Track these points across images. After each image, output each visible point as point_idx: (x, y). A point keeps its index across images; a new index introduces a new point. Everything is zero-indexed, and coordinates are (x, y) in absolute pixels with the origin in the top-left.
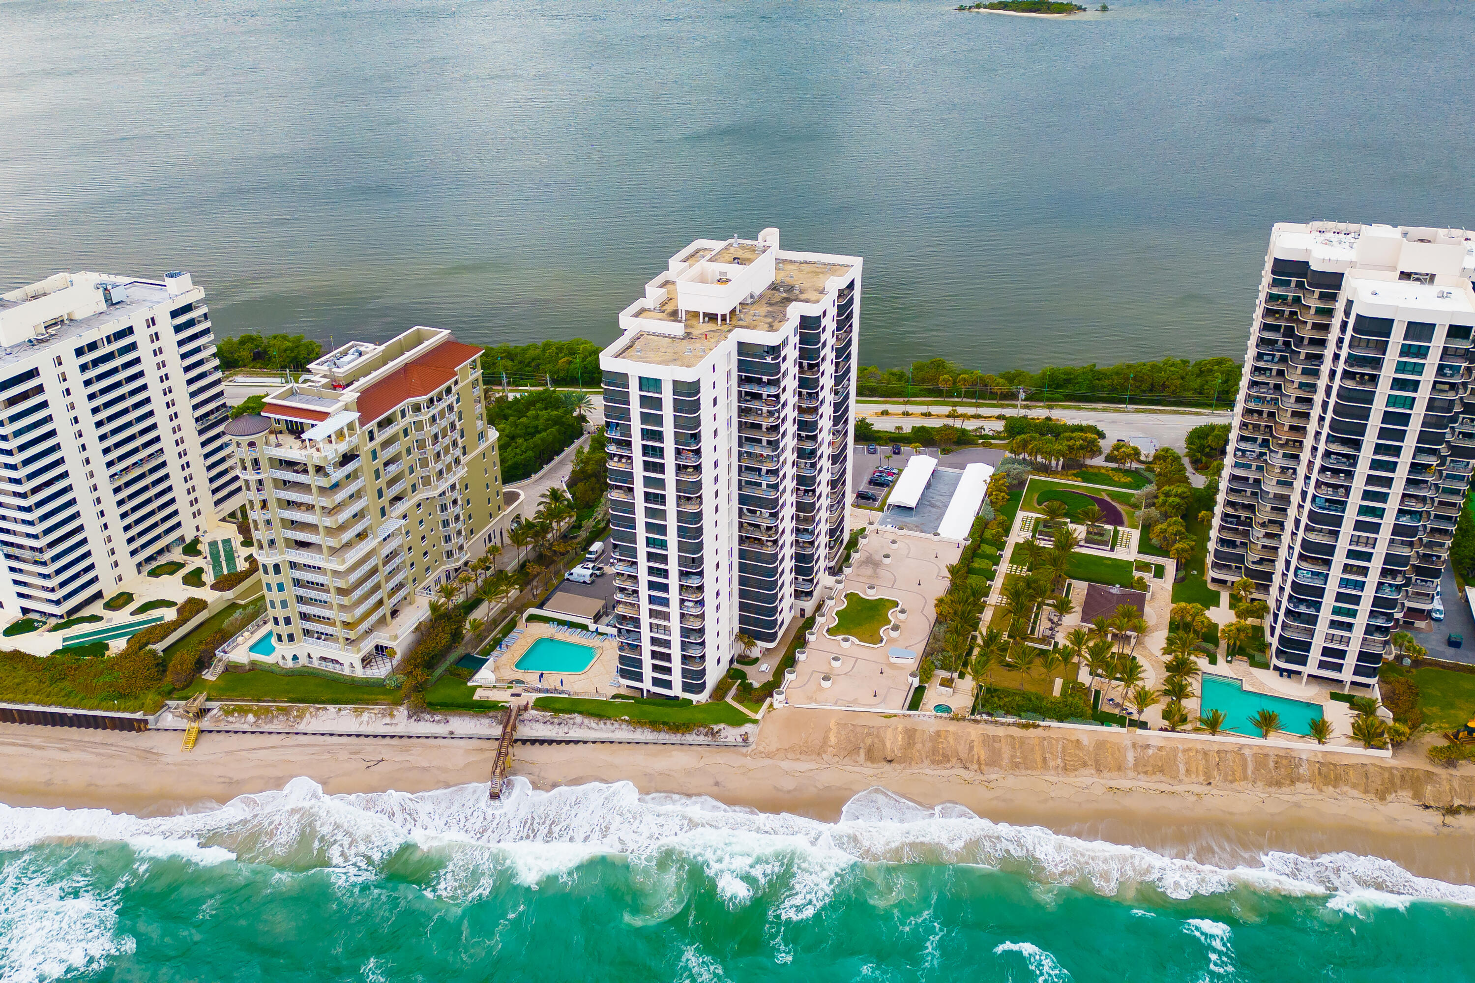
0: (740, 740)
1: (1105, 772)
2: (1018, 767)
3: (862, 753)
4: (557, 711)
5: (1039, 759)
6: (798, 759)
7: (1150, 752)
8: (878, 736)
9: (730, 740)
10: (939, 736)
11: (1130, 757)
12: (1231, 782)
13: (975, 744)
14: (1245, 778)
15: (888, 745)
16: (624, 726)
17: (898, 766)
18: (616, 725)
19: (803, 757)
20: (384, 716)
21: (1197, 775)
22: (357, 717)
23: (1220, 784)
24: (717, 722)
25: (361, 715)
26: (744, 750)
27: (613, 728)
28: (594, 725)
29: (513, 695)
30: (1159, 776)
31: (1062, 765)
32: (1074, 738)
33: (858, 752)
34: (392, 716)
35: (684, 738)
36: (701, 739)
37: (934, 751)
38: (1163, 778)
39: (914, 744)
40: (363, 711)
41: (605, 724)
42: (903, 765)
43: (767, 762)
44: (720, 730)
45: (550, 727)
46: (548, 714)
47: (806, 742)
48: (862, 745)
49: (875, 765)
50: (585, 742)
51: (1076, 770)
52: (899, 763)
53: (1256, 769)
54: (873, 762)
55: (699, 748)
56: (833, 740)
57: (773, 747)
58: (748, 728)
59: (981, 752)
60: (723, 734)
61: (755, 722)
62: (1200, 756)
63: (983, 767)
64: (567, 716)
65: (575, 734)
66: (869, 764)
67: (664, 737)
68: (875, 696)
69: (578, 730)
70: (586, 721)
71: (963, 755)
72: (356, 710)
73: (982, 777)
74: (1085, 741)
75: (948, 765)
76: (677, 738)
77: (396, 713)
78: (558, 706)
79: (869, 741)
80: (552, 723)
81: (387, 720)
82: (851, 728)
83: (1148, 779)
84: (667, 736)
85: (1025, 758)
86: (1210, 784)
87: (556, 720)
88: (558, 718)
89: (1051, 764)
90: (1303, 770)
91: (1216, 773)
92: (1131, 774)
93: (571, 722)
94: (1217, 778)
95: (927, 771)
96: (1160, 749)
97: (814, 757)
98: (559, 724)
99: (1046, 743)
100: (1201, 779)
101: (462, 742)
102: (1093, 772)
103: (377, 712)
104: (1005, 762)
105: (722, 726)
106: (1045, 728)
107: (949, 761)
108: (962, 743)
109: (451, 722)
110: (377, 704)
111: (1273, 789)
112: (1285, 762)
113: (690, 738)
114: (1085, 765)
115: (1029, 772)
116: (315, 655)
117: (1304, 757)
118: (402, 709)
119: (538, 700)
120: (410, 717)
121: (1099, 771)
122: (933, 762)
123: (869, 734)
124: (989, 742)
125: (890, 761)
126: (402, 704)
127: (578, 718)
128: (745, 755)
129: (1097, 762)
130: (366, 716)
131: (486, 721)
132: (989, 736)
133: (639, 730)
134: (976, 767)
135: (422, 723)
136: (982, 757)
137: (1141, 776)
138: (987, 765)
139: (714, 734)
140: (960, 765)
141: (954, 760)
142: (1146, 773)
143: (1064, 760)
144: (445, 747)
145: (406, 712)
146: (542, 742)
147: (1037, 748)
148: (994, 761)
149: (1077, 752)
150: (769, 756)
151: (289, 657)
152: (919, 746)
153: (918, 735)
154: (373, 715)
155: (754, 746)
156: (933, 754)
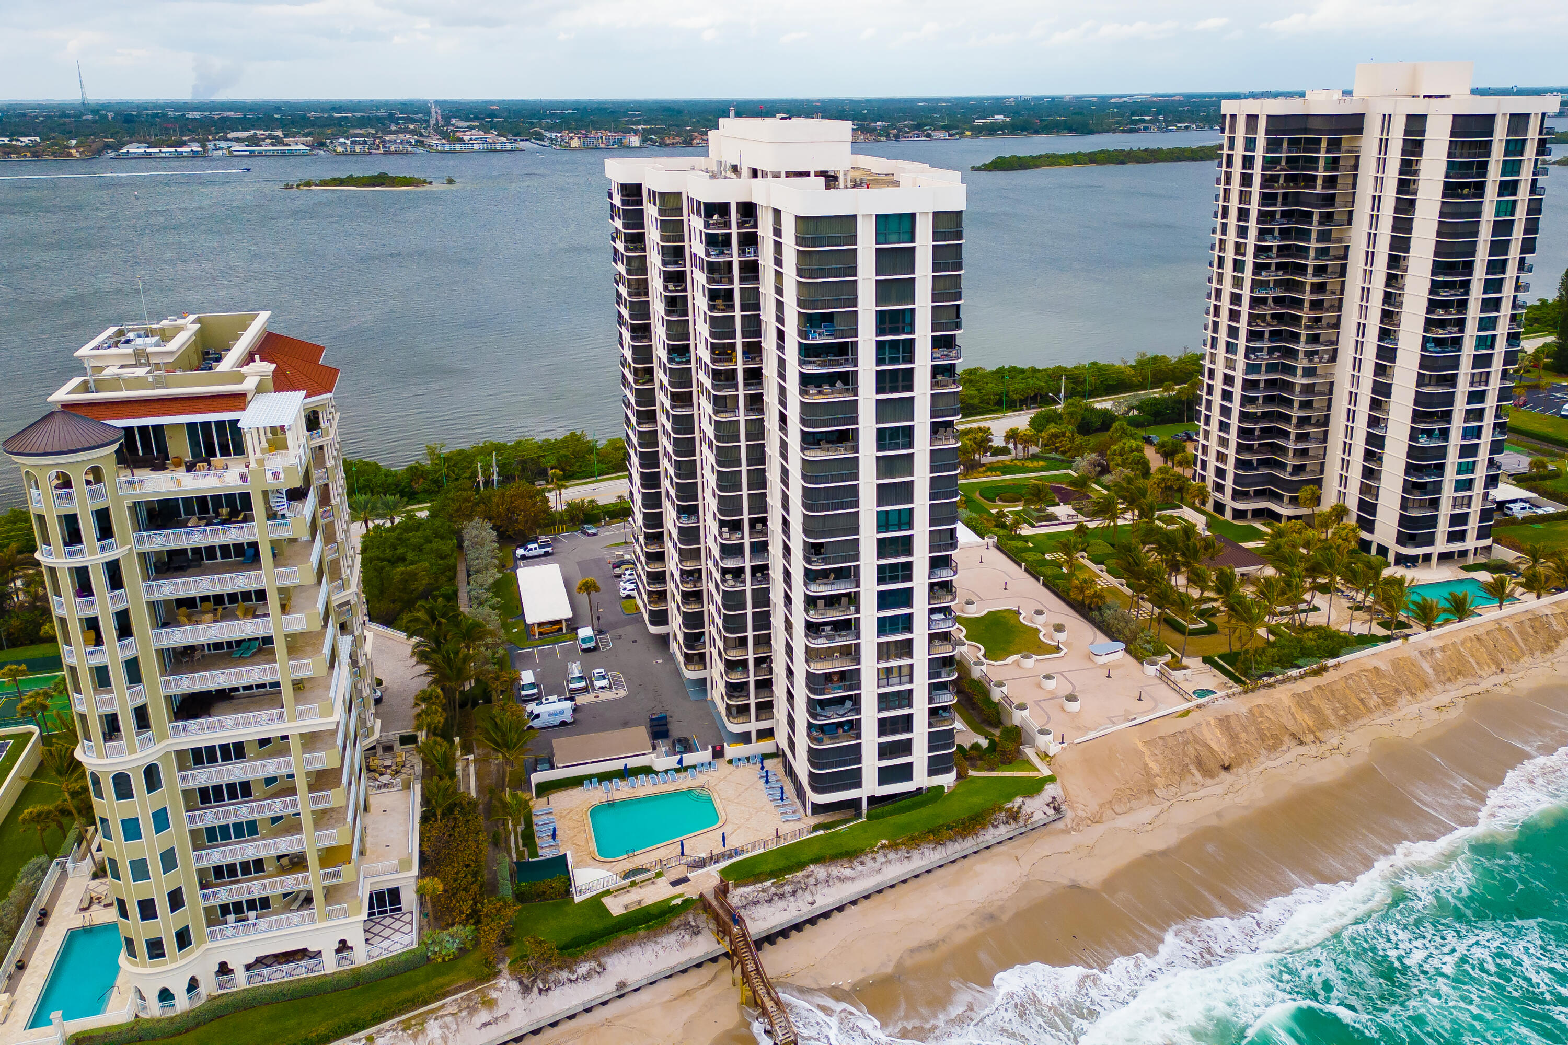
0: (1051, 811)
1: (1419, 694)
2: (1347, 721)
3: (1192, 768)
4: (776, 874)
5: (1358, 704)
6: (1131, 809)
7: (1438, 655)
8: (1196, 740)
9: (1038, 817)
10: (1254, 715)
11: (1426, 666)
12: (1518, 660)
13: (1293, 709)
14: (1523, 654)
15: (1215, 747)
16: (892, 855)
17: (1240, 771)
18: (880, 858)
19: (1134, 804)
20: (472, 1011)
21: (1489, 667)
22: (415, 1037)
23: (1513, 667)
24: (1010, 797)
25: (423, 1031)
26: (1060, 825)
27: (876, 865)
28: (848, 872)
29: (675, 884)
30: (1462, 681)
31: (1380, 701)
32: (1370, 667)
33: (1189, 771)
34: (490, 1004)
35: (980, 840)
36: (1003, 831)
37: (1262, 737)
38: (1466, 680)
39: (1237, 737)
40: (422, 1020)
41: (862, 863)
42: (1244, 766)
43: (1099, 829)
44: (1020, 807)
45: (781, 904)
46: (769, 883)
47: (1127, 782)
48: (1187, 760)
49: (1217, 780)
50: (840, 909)
51: (1395, 701)
52: (1240, 765)
53: (1525, 640)
54: (1212, 777)
55: (1002, 848)
56: (1155, 767)
57: (1093, 807)
58: (1050, 790)
59: (1306, 719)
60: (1027, 809)
61: (1051, 779)
62: (1476, 644)
63: (1318, 734)
64: (800, 874)
65: (826, 898)
66: (1209, 781)
67: (954, 849)
68: (1140, 699)
69: (826, 890)
70: (835, 871)
71: (1293, 728)
72: (406, 1026)
73: (1325, 747)
74: (1383, 667)
75: (1285, 748)
76: (968, 844)
77: (494, 995)
78: (766, 868)
79: (1191, 750)
80: (782, 896)
81: (484, 1016)
82: (1161, 742)
83: (1456, 686)
84: (957, 847)
85: (1346, 707)
86: (1502, 670)
87: (788, 888)
88: (788, 882)
89: (1372, 703)
90: (1557, 626)
91: (1500, 656)
92: (1439, 687)
93: (812, 881)
94: (1505, 664)
95: (1270, 763)
96: (1443, 649)
97: (1145, 798)
98: (794, 893)
99: (1350, 681)
100: (1493, 667)
101: (644, 997)
102: (1410, 698)
103: (455, 1009)
104: (1333, 719)
105: (1018, 801)
106: (1337, 666)
107: (1282, 742)
108: (1282, 713)
109: (609, 968)
110: (445, 995)
111: (1549, 655)
112: (1537, 624)
113: (990, 835)
114: (1398, 692)
115: (1360, 722)
116: (237, 963)
117: (1548, 612)
118: (502, 982)
119: (724, 872)
120: (526, 990)
121: (1413, 695)
122: (1272, 749)
123: (1187, 743)
124: (1302, 700)
125: (1227, 768)
126: (496, 974)
127: (820, 871)
128: (1067, 831)
129: (1404, 684)
130: (434, 1029)
131: (670, 940)
132: (1299, 695)
133: (916, 853)
134: (1312, 737)
135: (556, 993)
136: (1311, 723)
137: (1448, 686)
138: (1320, 730)
139: (1014, 816)
140: (1293, 743)
141: (1286, 738)
142: (1449, 680)
143: (1378, 695)
144: (618, 1017)
145: (514, 986)
146: (784, 933)
147: (1347, 691)
148: (1323, 724)
149: (1383, 681)
150: (1096, 819)
151: (179, 989)
152: (1243, 736)
153: (1234, 722)
154: (448, 1019)
155: (1069, 814)
156: (1263, 741)
